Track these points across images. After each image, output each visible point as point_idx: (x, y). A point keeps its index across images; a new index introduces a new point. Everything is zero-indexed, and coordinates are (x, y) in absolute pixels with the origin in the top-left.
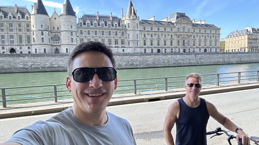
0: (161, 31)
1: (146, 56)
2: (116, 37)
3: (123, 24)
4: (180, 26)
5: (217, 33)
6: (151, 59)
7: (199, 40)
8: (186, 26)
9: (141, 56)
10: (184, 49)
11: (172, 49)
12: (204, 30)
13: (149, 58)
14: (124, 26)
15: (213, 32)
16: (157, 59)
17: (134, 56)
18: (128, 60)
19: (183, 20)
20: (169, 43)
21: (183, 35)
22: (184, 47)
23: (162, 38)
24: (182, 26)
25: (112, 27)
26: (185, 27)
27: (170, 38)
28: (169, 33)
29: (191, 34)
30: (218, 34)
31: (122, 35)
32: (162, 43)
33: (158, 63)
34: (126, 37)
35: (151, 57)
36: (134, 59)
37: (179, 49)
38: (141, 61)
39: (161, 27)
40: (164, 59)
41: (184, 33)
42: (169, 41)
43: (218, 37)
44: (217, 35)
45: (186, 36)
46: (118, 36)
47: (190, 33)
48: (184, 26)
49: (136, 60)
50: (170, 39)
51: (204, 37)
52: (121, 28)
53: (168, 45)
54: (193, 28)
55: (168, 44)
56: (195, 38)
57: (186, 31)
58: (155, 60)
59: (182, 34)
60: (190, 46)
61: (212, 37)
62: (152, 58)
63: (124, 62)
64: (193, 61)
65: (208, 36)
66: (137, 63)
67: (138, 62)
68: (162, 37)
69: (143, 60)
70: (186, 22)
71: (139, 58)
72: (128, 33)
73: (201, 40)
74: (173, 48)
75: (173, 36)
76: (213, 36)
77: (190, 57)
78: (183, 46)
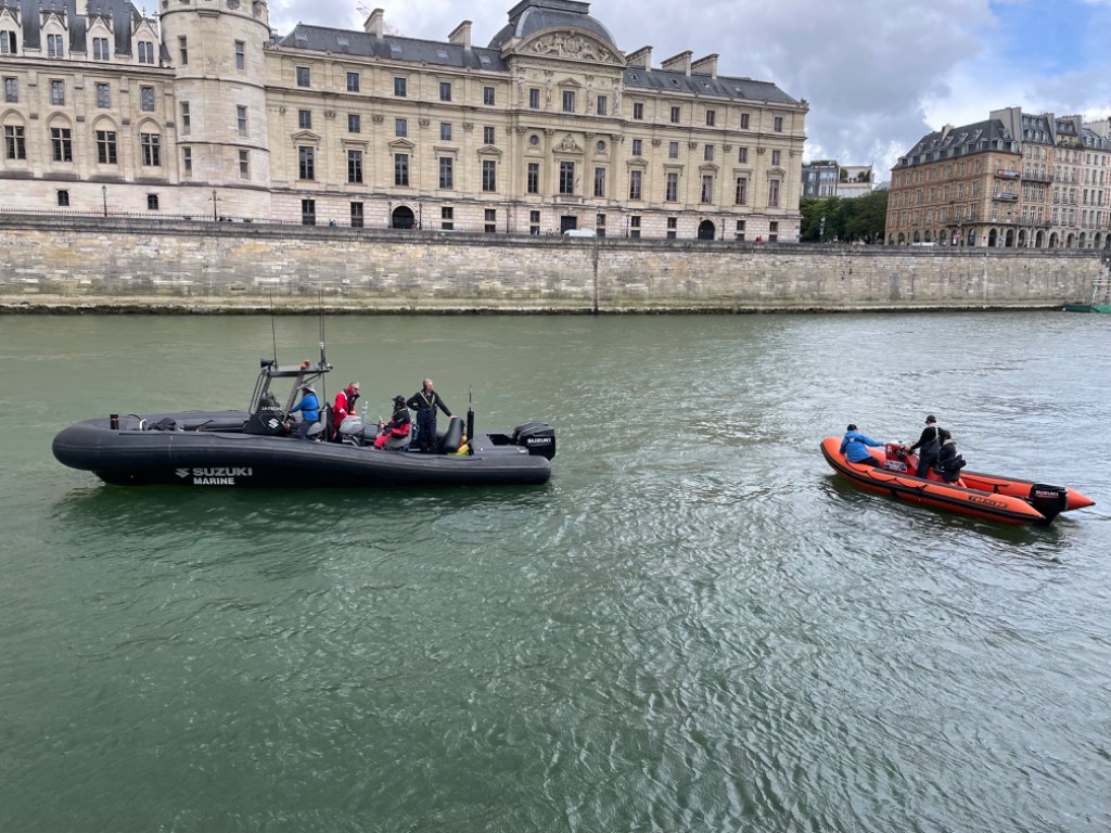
0: (417, 98)
1: (247, 241)
2: (103, 116)
3: (145, 40)
4: (542, 78)
5: (786, 132)
6: (278, 258)
7: (666, 166)
8: (580, 79)
9: (209, 240)
10: (565, 213)
11: (490, 214)
12: (702, 111)
13: (264, 253)
14: (156, 54)
15: (762, 123)
16: (325, 264)
17: (155, 239)
18: (113, 259)
19: (559, 41)
20: (468, 176)
21: (564, 135)
22: (563, 206)
23: (425, 145)
24: (559, 77)
25: (73, 58)
26: (577, 86)
27: (481, 144)
28: (469, 115)
29: (615, 129)
30: (792, 138)
31: (138, 107)
32: (424, 174)
33: (335, 285)
34: (170, 118)
35: (278, 249)
36: (152, 254)
37: (535, 216)
38: (210, 270)
39: (418, 72)
40: (374, 265)
41: (568, 123)
42: (468, 160)
43: (792, 154)
44: (784, 146)
45: (579, 141)
46: (115, 110)
47: (610, 121)
48: (571, 80)
49: (173, 265)
50: (480, 153)
51: (700, 151)
52: (135, 61)
53: (464, 188)
54: (626, 95)
55: (464, 180)
56: (644, 157)
57: (580, 110)
58: (310, 267)
59: (554, 124)
60: (604, 203)
61: (751, 155)
62: (290, 255)
63: (78, 269)
64: (574, 289)
65: (727, 149)
66: (175, 282)
67: (186, 278)
68: (424, 133)
69: (223, 265)
70: (579, 58)
71: (189, 250)
72: (177, 94)
73: (681, 167)
74: (497, 203)
75: (499, 134)
76: (760, 151)
77: (556, 261)
78: (559, 200)
